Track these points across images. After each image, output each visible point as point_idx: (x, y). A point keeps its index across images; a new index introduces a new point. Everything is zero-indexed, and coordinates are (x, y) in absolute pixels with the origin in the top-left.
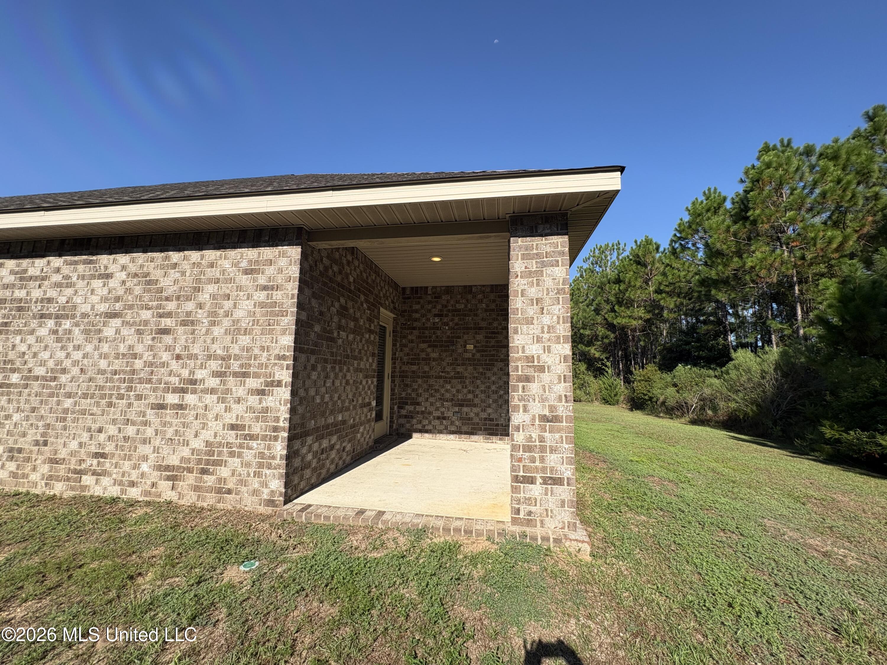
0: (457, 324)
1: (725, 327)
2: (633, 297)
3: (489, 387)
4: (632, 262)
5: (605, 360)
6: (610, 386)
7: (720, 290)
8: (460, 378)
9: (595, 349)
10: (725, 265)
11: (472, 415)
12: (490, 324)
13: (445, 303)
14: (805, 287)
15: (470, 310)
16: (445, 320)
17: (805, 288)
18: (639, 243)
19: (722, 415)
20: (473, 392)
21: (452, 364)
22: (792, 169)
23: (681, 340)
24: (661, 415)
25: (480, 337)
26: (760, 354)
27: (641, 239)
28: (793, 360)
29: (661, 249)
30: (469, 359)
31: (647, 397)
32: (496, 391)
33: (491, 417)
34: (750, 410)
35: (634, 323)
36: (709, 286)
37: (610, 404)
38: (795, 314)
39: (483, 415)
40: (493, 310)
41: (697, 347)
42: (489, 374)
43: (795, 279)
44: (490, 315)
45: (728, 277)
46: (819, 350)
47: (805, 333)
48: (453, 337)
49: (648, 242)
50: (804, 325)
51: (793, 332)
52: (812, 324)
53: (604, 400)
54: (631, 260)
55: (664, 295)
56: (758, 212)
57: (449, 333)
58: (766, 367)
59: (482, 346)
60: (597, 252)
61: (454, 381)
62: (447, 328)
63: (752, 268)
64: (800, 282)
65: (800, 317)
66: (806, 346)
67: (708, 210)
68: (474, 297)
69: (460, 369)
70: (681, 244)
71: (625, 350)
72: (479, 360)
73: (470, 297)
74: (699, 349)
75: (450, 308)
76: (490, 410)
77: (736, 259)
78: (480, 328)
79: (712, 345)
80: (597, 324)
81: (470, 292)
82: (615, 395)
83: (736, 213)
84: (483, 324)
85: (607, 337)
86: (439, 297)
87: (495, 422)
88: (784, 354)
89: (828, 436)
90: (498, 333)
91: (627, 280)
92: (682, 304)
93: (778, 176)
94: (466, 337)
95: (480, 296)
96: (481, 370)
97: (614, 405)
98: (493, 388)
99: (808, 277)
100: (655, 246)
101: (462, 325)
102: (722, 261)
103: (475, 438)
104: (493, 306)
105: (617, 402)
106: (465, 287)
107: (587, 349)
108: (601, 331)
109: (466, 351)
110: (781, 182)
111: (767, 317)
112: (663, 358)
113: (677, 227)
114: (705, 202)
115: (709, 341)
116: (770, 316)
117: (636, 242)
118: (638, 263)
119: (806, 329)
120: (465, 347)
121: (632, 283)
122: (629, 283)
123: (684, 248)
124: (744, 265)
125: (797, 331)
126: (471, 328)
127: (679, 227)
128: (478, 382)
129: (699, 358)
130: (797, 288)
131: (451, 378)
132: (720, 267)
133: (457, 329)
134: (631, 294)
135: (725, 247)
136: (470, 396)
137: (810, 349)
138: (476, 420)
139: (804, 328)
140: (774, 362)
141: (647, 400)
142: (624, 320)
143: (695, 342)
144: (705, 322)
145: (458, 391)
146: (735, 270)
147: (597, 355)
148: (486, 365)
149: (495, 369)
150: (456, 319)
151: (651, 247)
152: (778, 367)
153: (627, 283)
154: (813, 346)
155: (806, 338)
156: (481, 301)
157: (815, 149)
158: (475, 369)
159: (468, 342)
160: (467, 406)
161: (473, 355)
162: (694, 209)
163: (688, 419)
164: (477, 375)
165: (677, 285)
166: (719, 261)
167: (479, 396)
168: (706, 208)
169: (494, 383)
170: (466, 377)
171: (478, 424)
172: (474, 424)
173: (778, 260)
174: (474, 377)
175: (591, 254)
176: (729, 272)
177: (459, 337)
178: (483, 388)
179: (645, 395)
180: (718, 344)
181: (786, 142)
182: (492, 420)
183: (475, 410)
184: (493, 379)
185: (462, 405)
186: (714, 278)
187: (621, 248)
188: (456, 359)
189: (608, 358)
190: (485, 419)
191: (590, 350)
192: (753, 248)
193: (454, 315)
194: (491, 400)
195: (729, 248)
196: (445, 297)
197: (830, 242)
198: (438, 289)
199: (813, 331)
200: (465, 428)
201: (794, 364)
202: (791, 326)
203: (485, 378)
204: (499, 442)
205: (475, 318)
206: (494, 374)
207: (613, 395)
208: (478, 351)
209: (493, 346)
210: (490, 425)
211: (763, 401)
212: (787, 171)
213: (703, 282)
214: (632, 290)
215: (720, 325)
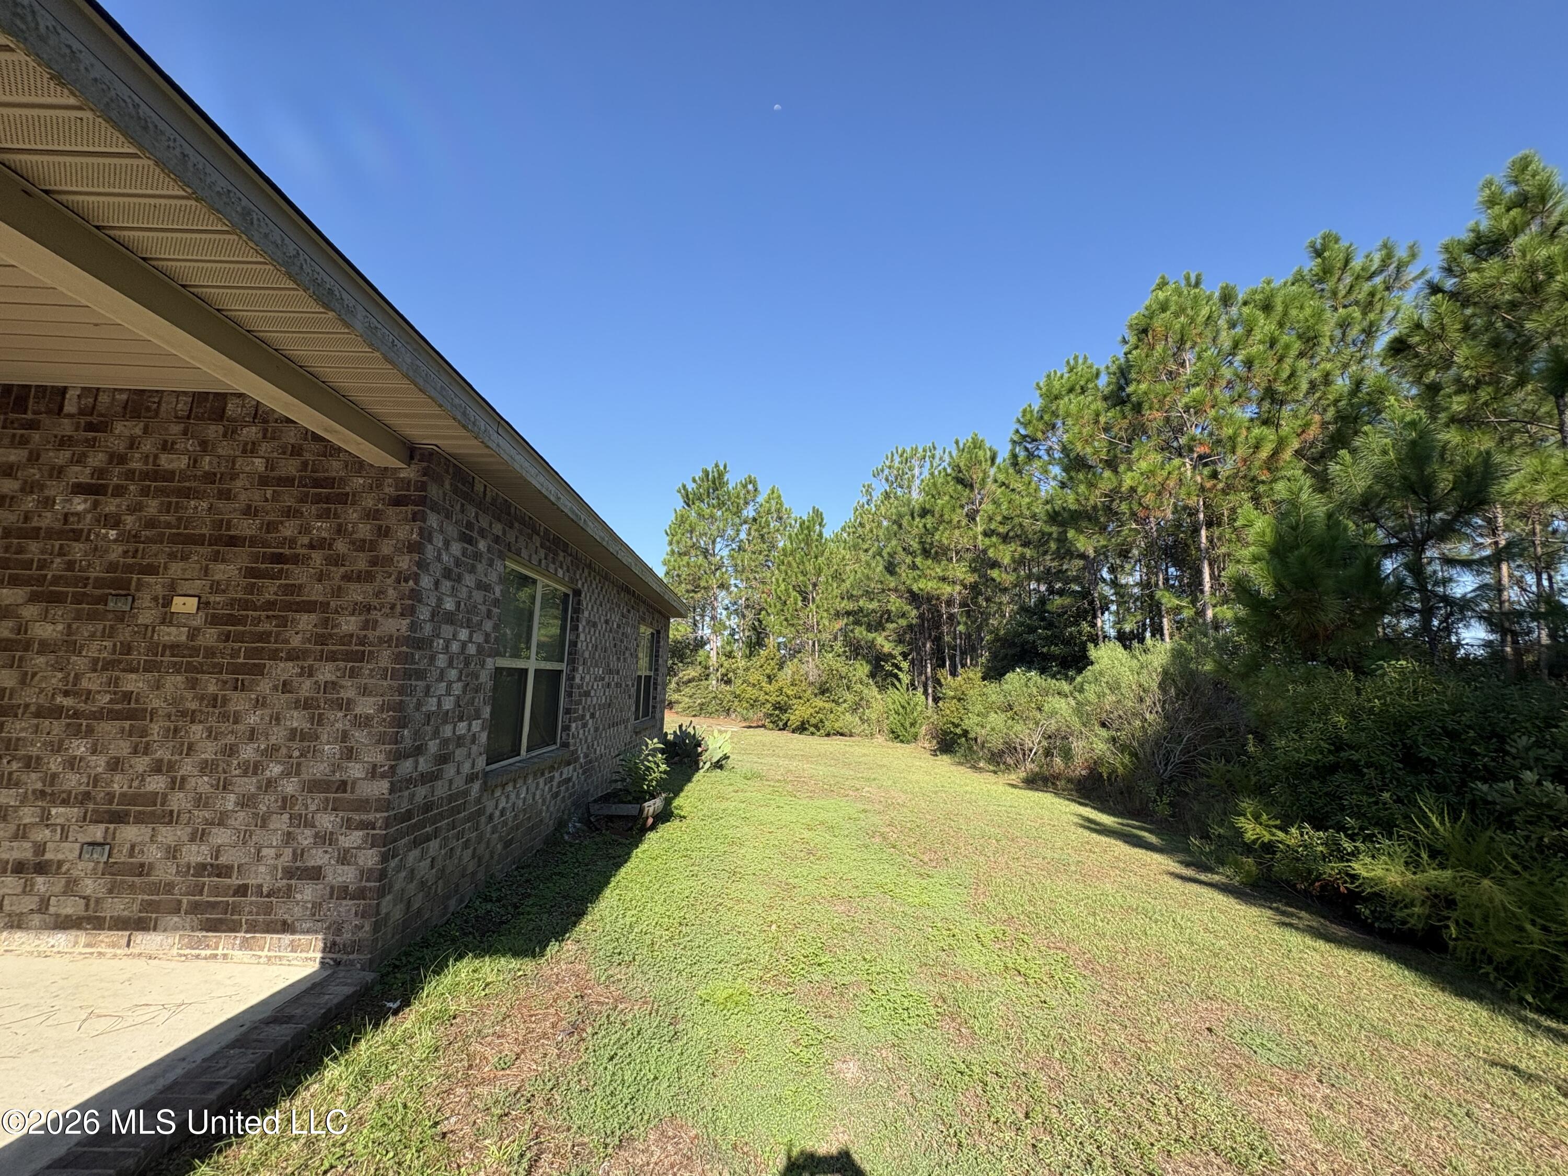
0: (151, 524)
1: (1092, 603)
2: (946, 542)
3: (231, 751)
4: (949, 478)
5: (900, 658)
6: (903, 707)
7: (1082, 532)
8: (132, 715)
9: (886, 638)
10: (1091, 485)
11: (154, 854)
12: (271, 527)
13: (120, 446)
14: (1217, 532)
15: (210, 478)
16: (111, 505)
17: (1217, 534)
18: (961, 446)
19: (1079, 769)
20: (171, 766)
21: (108, 665)
22: (1201, 319)
23: (1021, 624)
24: (981, 765)
25: (225, 571)
26: (1138, 654)
27: (965, 439)
28: (1193, 666)
29: (999, 460)
30: (174, 648)
31: (958, 731)
32: (256, 766)
33: (223, 860)
34: (1119, 762)
35: (947, 589)
36: (1063, 524)
37: (902, 741)
38: (1201, 583)
39: (196, 854)
40: (288, 481)
41: (1046, 638)
42: (239, 702)
43: (1201, 516)
44: (276, 497)
45: (1095, 507)
46: (1237, 647)
47: (1215, 616)
48: (129, 569)
49: (977, 445)
50: (1214, 602)
51: (1197, 613)
52: (1225, 601)
53: (893, 732)
54: (947, 475)
55: (994, 539)
56: (1143, 387)
57: (115, 554)
58: (1144, 679)
59: (231, 603)
60: (897, 459)
61: (108, 728)
62: (113, 534)
63: (1133, 490)
64: (1209, 525)
65: (1207, 587)
66: (1215, 640)
67: (1071, 390)
68: (230, 433)
69: (133, 683)
70: (1026, 449)
71: (938, 640)
72: (210, 653)
73: (213, 431)
74: (1050, 641)
75: (136, 465)
76: (220, 836)
77: (1107, 474)
78: (233, 541)
79: (1071, 633)
80: (889, 590)
81: (219, 415)
82: (913, 725)
83: (1112, 391)
84: (247, 527)
85: (903, 615)
86: (102, 427)
87: (235, 881)
88: (1178, 654)
89: (1249, 836)
90: (295, 560)
91: (937, 509)
92: (1023, 556)
93: (1178, 326)
94: (176, 569)
95: (251, 432)
96: (212, 689)
97: (908, 742)
98: (248, 752)
99: (1223, 514)
100: (988, 453)
101: (168, 525)
102: (1086, 478)
103: (146, 941)
104: (290, 467)
105: (915, 737)
106: (199, 398)
107: (871, 636)
108: (895, 603)
109: (168, 619)
110: (1182, 339)
111: (1157, 585)
112: (994, 657)
113: (1020, 416)
114: (1066, 376)
115: (1066, 626)
116: (1160, 583)
117: (957, 443)
118: (960, 481)
119: (1218, 609)
120: (168, 603)
121: (946, 517)
122: (942, 516)
123: (1031, 456)
124: (1120, 485)
125: (1201, 613)
126: (198, 540)
127: (1024, 416)
128: (197, 731)
129: (1047, 658)
130: (1203, 533)
131: (98, 716)
132: (1082, 488)
133: (149, 540)
134: (942, 537)
135: (1089, 450)
136: (156, 784)
137: (1222, 645)
138: (166, 872)
139: (1214, 606)
140: (1159, 670)
141: (960, 736)
142: (930, 584)
143: (1045, 628)
144: (1061, 593)
145: (115, 765)
146: (1106, 496)
147: (887, 647)
148: (236, 669)
149: (265, 686)
150: (152, 506)
151: (981, 453)
152: (1167, 678)
153: (937, 515)
154: (1227, 640)
155: (1217, 625)
156: (250, 449)
157: (1236, 296)
158: (193, 684)
159: (185, 587)
160: (140, 819)
161: (193, 633)
162: (1049, 384)
163: (1023, 775)
164: (193, 706)
165: (1016, 521)
166: (1081, 476)
167: (192, 782)
168: (1068, 386)
169: (252, 735)
170: (153, 712)
171: (169, 887)
172: (155, 888)
173: (1175, 476)
174: (183, 714)
175: (888, 463)
176: (1096, 498)
177: (152, 570)
178: (208, 751)
179: (957, 726)
180: (1080, 633)
181: (1193, 280)
182: (223, 871)
183: (168, 835)
184: (253, 719)
185: (119, 818)
186: (1073, 507)
187: (938, 457)
188: (127, 649)
189: (905, 656)
190: (201, 869)
191: (874, 639)
192: (1135, 453)
193: (145, 492)
194: (232, 797)
195: (1096, 452)
196: (123, 428)
197: (1257, 447)
198: (104, 399)
199: (1227, 613)
200: (117, 907)
201: (1193, 674)
202: (1194, 602)
203: (224, 717)
204: (238, 954)
205: (221, 504)
206: (260, 703)
207: (907, 724)
208: (214, 620)
209: (270, 605)
210: (216, 890)
211: (1141, 745)
212: (1193, 320)
213: (1054, 517)
214: (945, 529)
215: (1084, 598)
